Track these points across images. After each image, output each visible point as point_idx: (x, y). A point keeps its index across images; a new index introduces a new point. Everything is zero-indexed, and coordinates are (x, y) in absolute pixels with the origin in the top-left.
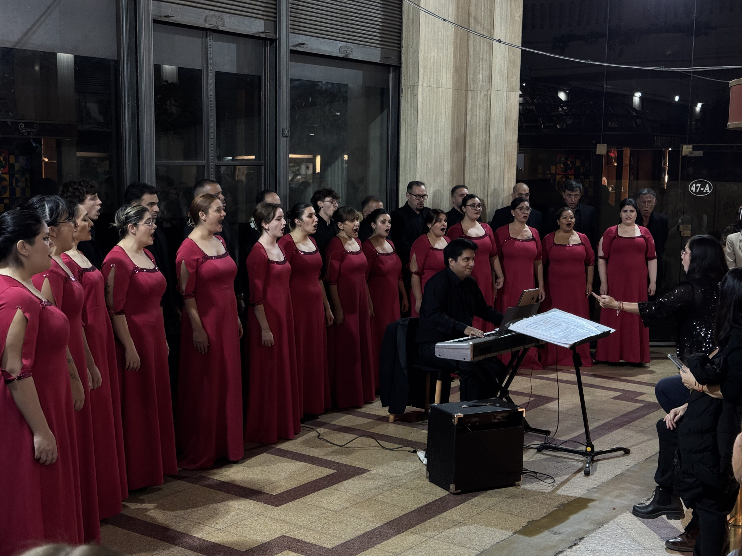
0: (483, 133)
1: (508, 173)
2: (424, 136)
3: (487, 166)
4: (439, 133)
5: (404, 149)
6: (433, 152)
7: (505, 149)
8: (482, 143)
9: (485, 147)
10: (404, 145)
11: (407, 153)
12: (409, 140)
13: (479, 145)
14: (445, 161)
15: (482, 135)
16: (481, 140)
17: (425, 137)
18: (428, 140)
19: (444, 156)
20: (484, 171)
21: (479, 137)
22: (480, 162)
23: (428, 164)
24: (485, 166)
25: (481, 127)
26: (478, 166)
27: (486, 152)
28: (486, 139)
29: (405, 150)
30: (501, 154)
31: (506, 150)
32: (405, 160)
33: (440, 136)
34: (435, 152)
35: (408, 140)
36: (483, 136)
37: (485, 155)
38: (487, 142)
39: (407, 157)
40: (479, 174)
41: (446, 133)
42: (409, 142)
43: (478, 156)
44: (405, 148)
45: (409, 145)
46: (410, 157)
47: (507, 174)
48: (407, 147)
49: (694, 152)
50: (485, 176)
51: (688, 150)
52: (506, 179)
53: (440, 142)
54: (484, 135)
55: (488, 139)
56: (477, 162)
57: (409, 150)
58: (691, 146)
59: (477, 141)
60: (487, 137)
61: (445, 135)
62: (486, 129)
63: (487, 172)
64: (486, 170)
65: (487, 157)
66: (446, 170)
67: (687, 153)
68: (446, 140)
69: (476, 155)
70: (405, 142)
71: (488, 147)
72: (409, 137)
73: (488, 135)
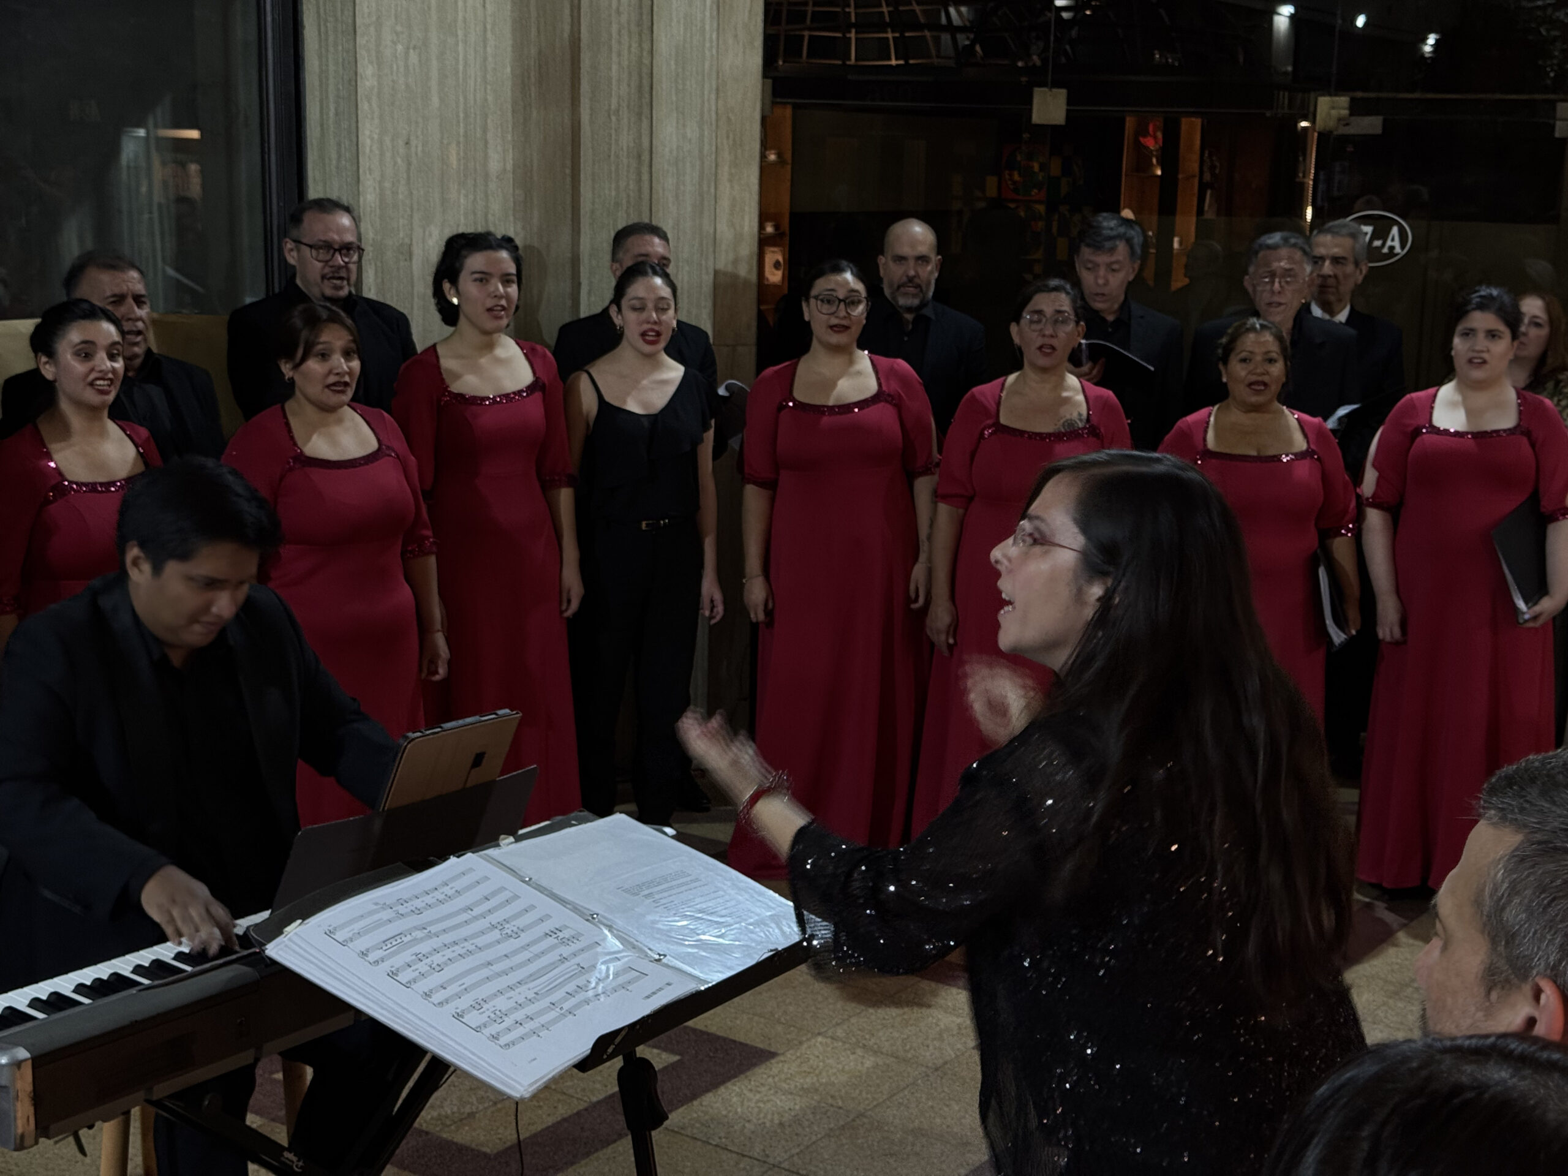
0: (630, 37)
1: (730, 181)
2: (387, 37)
3: (646, 157)
4: (460, 33)
5: (317, 83)
6: (435, 100)
7: (717, 99)
8: (630, 73)
9: (640, 87)
10: (317, 70)
11: (327, 97)
12: (331, 49)
13: (619, 81)
14: (490, 135)
15: (630, 47)
16: (625, 63)
17: (394, 43)
18: (407, 53)
19: (485, 117)
20: (639, 174)
21: (619, 55)
22: (626, 140)
23: (413, 142)
24: (639, 156)
25: (624, 18)
26: (617, 156)
27: (641, 107)
28: (641, 57)
29: (321, 85)
30: (702, 114)
31: (721, 102)
32: (322, 125)
33: (465, 42)
34: (442, 100)
35: (327, 51)
36: (633, 50)
37: (640, 115)
38: (645, 70)
39: (328, 114)
40: (622, 184)
41: (489, 35)
42: (330, 56)
43: (618, 120)
44: (321, 81)
45: (332, 68)
46: (337, 114)
47: (728, 185)
48: (327, 79)
49: (1353, 118)
50: (640, 190)
51: (1334, 112)
52: (725, 203)
53: (466, 64)
54: (634, 45)
55: (646, 61)
56: (617, 141)
57: (331, 88)
58: (1343, 101)
59: (614, 67)
60: (645, 54)
61: (485, 40)
62: (639, 24)
63: (645, 177)
64: (645, 169)
65: (645, 123)
66: (494, 166)
67: (1332, 124)
68: (490, 59)
69: (613, 118)
70: (320, 57)
71: (647, 89)
72: (331, 39)
73: (646, 46)
